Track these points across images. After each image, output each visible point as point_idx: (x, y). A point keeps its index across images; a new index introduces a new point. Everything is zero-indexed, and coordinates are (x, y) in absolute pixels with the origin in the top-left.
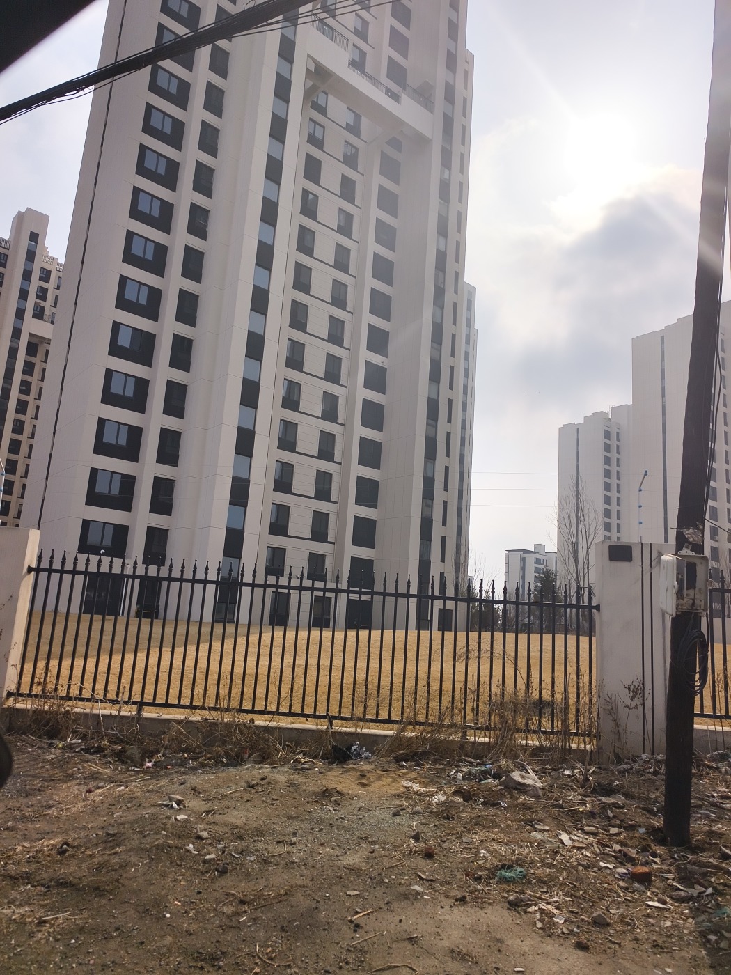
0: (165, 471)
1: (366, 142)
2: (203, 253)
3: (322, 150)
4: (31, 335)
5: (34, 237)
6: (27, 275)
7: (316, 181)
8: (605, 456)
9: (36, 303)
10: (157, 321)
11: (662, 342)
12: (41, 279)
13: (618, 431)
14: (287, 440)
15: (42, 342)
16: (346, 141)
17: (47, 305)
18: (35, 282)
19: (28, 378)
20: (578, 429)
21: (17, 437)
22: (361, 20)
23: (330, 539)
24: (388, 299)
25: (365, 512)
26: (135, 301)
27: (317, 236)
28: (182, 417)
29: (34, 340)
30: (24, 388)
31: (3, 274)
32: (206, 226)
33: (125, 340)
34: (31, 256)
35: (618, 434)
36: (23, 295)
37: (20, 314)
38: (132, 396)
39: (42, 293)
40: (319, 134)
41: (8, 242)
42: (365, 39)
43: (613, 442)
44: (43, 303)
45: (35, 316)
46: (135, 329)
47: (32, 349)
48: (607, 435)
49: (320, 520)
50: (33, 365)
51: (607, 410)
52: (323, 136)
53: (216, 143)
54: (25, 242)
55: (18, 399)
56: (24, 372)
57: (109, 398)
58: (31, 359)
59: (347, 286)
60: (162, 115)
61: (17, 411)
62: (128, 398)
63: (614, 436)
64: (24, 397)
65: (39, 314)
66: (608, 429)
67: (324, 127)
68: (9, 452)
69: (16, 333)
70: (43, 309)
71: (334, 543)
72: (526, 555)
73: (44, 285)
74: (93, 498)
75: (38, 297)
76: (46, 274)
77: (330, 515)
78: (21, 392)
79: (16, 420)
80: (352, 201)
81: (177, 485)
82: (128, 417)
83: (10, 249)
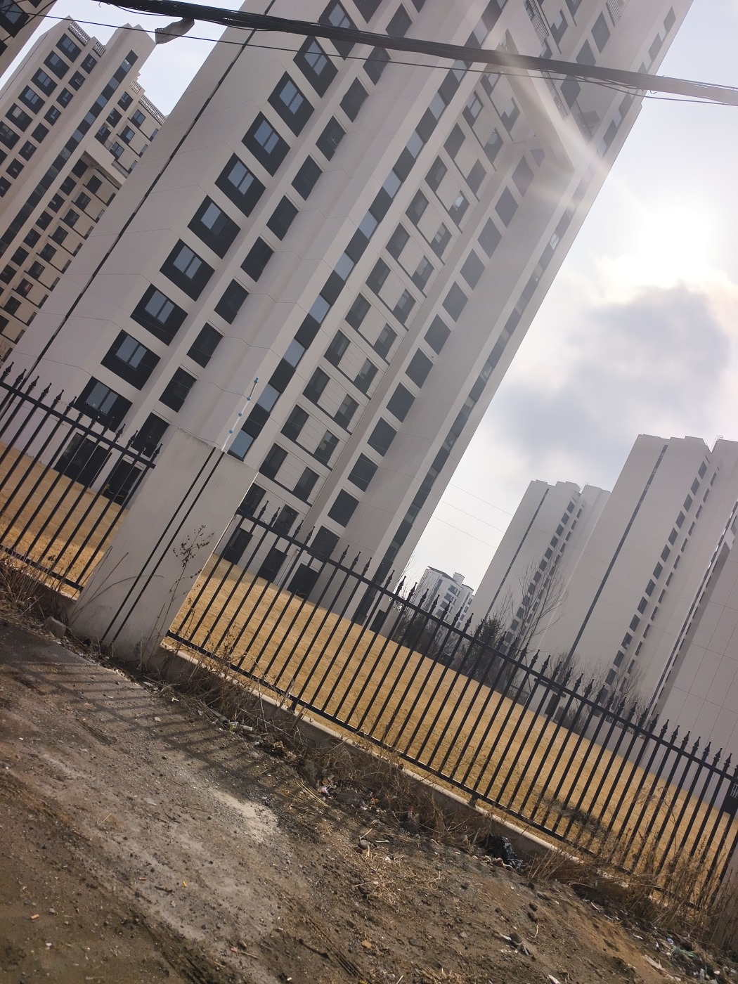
0: (191, 367)
1: (513, 140)
2: (321, 172)
3: (471, 126)
4: (85, 153)
5: (132, 58)
6: (108, 92)
7: (453, 155)
8: (560, 525)
9: (104, 124)
10: (247, 216)
11: (664, 451)
12: (120, 103)
13: (582, 508)
14: (314, 390)
15: (92, 166)
16: (495, 129)
17: (115, 131)
18: (112, 105)
19: (63, 195)
20: (548, 490)
21: (27, 248)
22: (562, 20)
23: (309, 500)
24: (464, 299)
25: (353, 490)
26: (236, 186)
27: (429, 208)
28: (230, 322)
29: (87, 161)
30: (55, 203)
31: (84, 79)
32: (336, 147)
33: (209, 220)
34: (120, 75)
35: (580, 510)
36: (96, 110)
37: (84, 127)
38: (191, 278)
39: (114, 118)
40: (474, 112)
41: (103, 49)
42: (557, 40)
43: (573, 517)
44: (110, 128)
45: (97, 136)
46: (223, 214)
47: (80, 168)
48: (571, 507)
49: (309, 479)
50: (74, 184)
51: (581, 485)
52: (478, 114)
53: (381, 70)
54: (120, 59)
55: (44, 211)
56: (62, 188)
57: (169, 269)
58: (75, 178)
59: (433, 268)
60: (343, 14)
61: (38, 223)
62: (187, 278)
63: (576, 512)
64: (51, 212)
65: (102, 136)
66: (574, 502)
67: (482, 106)
68: (12, 259)
69: (72, 145)
70: (108, 133)
71: (311, 505)
72: (444, 579)
73: (120, 110)
74: (111, 361)
75: (109, 119)
76: (126, 102)
77: (320, 478)
78: (50, 205)
79: (33, 231)
80: (474, 190)
81: (196, 386)
82: (180, 297)
83: (102, 57)
